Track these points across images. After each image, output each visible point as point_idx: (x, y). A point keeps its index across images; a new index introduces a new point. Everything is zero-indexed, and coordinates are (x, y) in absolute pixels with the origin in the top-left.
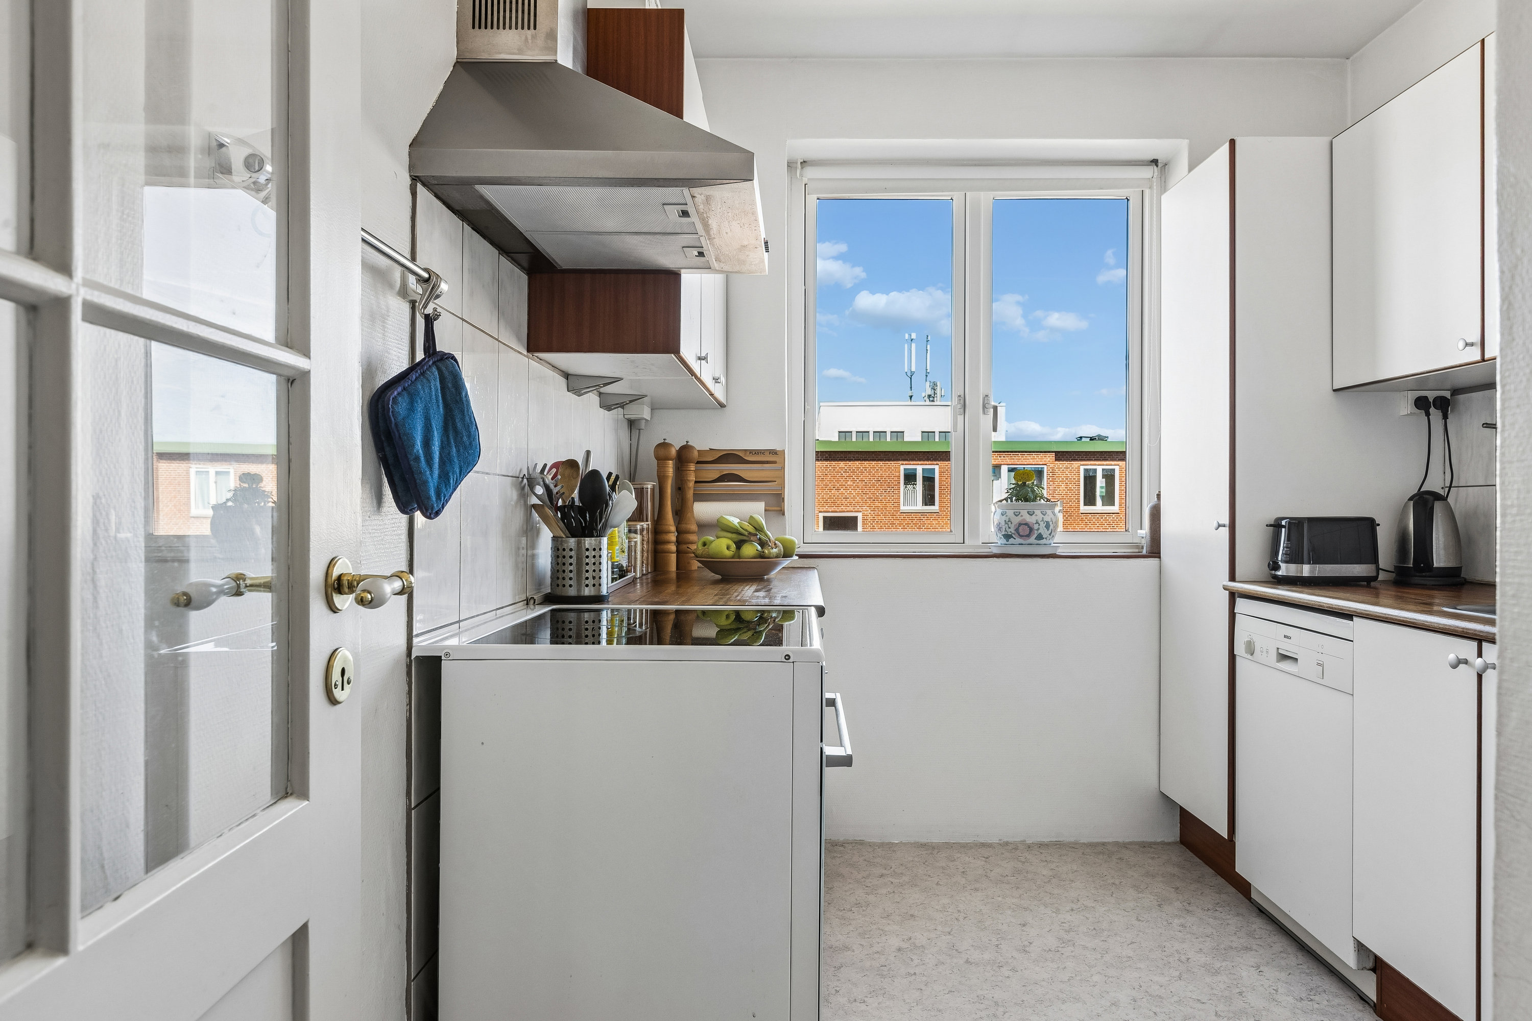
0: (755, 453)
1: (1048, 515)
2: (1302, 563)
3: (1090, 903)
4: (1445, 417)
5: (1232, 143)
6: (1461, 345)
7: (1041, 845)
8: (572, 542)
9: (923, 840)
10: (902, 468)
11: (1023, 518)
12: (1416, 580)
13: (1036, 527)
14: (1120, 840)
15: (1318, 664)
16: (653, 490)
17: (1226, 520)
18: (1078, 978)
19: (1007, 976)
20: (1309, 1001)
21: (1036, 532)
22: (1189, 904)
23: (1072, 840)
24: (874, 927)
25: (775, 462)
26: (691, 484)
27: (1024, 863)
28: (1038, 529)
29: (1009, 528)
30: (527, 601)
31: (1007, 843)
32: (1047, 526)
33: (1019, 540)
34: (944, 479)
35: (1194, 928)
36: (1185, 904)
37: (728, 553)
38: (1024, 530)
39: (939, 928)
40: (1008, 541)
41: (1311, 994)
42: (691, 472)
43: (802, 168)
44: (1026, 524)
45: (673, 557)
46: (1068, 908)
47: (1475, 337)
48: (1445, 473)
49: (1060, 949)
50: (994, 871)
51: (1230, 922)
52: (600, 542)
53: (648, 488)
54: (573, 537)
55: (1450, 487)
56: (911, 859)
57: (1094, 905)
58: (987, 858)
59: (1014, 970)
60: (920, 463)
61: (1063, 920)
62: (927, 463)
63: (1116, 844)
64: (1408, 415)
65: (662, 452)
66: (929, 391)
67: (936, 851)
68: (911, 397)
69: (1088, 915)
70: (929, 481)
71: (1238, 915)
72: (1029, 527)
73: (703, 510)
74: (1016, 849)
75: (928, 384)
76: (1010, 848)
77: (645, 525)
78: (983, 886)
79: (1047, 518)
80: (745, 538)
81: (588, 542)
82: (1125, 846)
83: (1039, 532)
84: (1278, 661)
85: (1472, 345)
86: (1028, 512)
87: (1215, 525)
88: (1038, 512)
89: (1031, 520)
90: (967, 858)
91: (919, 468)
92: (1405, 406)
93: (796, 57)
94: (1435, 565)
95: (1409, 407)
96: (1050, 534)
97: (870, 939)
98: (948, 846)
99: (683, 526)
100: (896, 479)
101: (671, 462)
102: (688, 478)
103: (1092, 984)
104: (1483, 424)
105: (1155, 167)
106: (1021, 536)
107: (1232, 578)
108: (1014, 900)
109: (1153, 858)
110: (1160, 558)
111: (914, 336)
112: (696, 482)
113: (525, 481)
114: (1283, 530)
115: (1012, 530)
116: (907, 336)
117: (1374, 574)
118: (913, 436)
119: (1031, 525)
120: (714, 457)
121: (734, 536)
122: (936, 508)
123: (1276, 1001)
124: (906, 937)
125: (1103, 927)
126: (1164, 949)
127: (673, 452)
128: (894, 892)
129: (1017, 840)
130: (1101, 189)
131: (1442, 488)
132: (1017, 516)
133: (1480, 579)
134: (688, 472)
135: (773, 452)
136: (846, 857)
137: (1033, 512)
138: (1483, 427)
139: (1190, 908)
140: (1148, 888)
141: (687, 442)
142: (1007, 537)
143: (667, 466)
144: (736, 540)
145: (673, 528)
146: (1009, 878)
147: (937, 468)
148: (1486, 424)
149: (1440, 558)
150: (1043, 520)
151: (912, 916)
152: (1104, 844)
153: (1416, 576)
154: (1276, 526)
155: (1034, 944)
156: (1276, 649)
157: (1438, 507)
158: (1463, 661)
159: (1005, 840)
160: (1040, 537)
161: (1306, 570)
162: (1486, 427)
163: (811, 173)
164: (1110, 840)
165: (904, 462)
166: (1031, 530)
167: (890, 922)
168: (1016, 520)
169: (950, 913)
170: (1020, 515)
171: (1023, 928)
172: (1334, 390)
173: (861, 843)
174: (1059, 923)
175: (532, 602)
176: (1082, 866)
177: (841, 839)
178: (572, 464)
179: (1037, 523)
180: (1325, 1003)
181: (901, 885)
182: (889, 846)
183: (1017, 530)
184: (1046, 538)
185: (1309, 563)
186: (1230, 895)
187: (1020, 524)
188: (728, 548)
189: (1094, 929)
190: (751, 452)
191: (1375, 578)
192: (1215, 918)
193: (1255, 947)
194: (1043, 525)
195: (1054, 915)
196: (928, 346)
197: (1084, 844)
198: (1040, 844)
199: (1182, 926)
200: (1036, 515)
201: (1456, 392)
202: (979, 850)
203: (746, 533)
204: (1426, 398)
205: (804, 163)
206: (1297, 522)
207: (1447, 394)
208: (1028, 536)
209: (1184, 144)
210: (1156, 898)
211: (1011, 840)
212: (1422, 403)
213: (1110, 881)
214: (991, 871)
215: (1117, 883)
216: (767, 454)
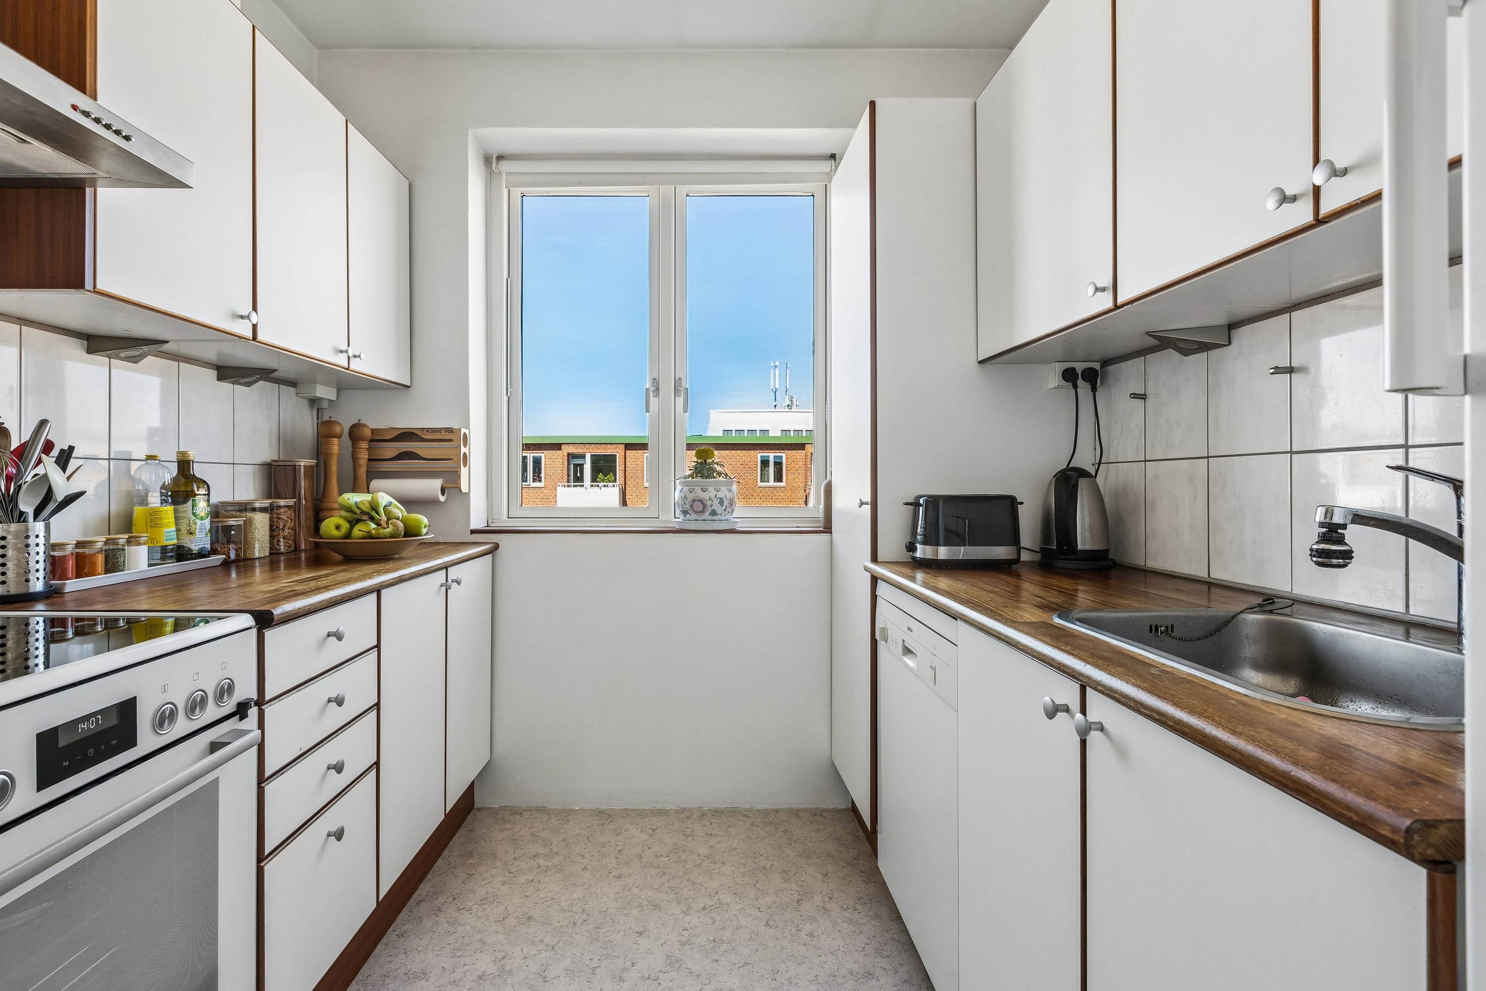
0: (432, 432)
1: (722, 492)
2: (938, 545)
3: (726, 898)
4: (1094, 389)
5: (872, 105)
6: (1091, 290)
7: (717, 813)
9: (603, 807)
10: (759, 455)
11: (696, 494)
12: (1061, 563)
13: (709, 503)
14: (794, 807)
15: (931, 667)
16: (312, 468)
17: (868, 498)
21: (709, 508)
22: (830, 899)
23: (748, 806)
24: (478, 937)
25: (451, 440)
26: (365, 462)
27: (687, 836)
28: (711, 506)
29: (685, 504)
31: (684, 810)
32: (721, 502)
33: (694, 516)
34: (789, 463)
35: (823, 937)
36: (826, 899)
37: (335, 533)
38: (698, 506)
39: (547, 939)
40: (685, 517)
42: (362, 449)
43: (498, 162)
44: (701, 501)
46: (701, 906)
47: (1107, 281)
48: (1095, 449)
49: (661, 975)
50: (652, 849)
51: (864, 928)
53: (300, 466)
55: (1100, 463)
56: (578, 831)
57: (731, 900)
58: (655, 830)
60: (772, 451)
61: (686, 926)
62: (777, 451)
63: (790, 810)
64: (1055, 388)
65: (324, 429)
66: (788, 402)
67: (610, 820)
68: (775, 406)
69: (717, 917)
70: (778, 465)
72: (702, 502)
74: (689, 817)
75: (787, 397)
76: (684, 814)
78: (630, 870)
79: (720, 495)
80: (359, 517)
82: (796, 813)
83: (713, 508)
84: (904, 654)
85: (1103, 290)
86: (702, 489)
87: (858, 503)
88: (711, 489)
89: (705, 496)
90: (635, 829)
91: (771, 455)
92: (1052, 378)
94: (1080, 547)
95: (1057, 379)
96: (725, 510)
97: (459, 959)
98: (626, 813)
100: (755, 463)
101: (336, 439)
102: (358, 456)
104: (1131, 394)
105: (833, 161)
106: (696, 512)
107: (874, 559)
108: (651, 893)
109: (817, 831)
110: (831, 533)
111: (777, 363)
112: (369, 460)
114: (921, 508)
115: (688, 506)
116: (772, 364)
117: (1015, 557)
118: (775, 434)
119: (704, 502)
120: (392, 436)
121: (348, 515)
122: (783, 484)
124: (501, 955)
125: (725, 938)
126: (777, 976)
127: (339, 429)
128: (532, 881)
129: (695, 806)
131: (1093, 465)
132: (691, 492)
133: (1130, 561)
134: (358, 449)
135: (450, 430)
136: (515, 829)
137: (709, 488)
138: (1131, 398)
139: (829, 906)
140: (797, 875)
141: (359, 420)
142: (685, 513)
143: (330, 443)
144: (350, 519)
146: (662, 859)
147: (784, 455)
148: (1134, 394)
149: (1085, 539)
150: (716, 497)
151: (530, 918)
152: (777, 811)
153: (1061, 559)
154: (916, 504)
155: (636, 967)
156: (902, 641)
157: (1083, 484)
158: (1062, 709)
159: (683, 806)
160: (714, 513)
161: (943, 552)
162: (1133, 398)
163: (507, 167)
164: (785, 806)
165: (761, 451)
166: (705, 506)
167: (500, 929)
168: (691, 497)
169: (572, 914)
170: (694, 492)
171: (637, 939)
172: (980, 362)
173: (541, 810)
174: (681, 930)
176: (744, 841)
177: (524, 806)
179: (710, 499)
181: (546, 871)
182: (566, 814)
183: (691, 506)
184: (721, 514)
185: (946, 544)
186: (878, 885)
187: (694, 501)
188: (338, 527)
189: (714, 940)
190: (428, 430)
191: (1017, 561)
192: (850, 922)
193: (878, 972)
194: (716, 502)
195: (681, 916)
196: (788, 371)
197: (759, 811)
198: (716, 812)
199: (811, 935)
200: (710, 492)
201: (1106, 363)
202: (652, 819)
203: (358, 512)
204: (1074, 369)
205: (500, 157)
206: (933, 500)
207: (1097, 366)
208: (703, 512)
210: (799, 889)
211: (687, 806)
212: (1069, 375)
213: (761, 865)
214: (649, 848)
215: (768, 866)
216: (443, 432)
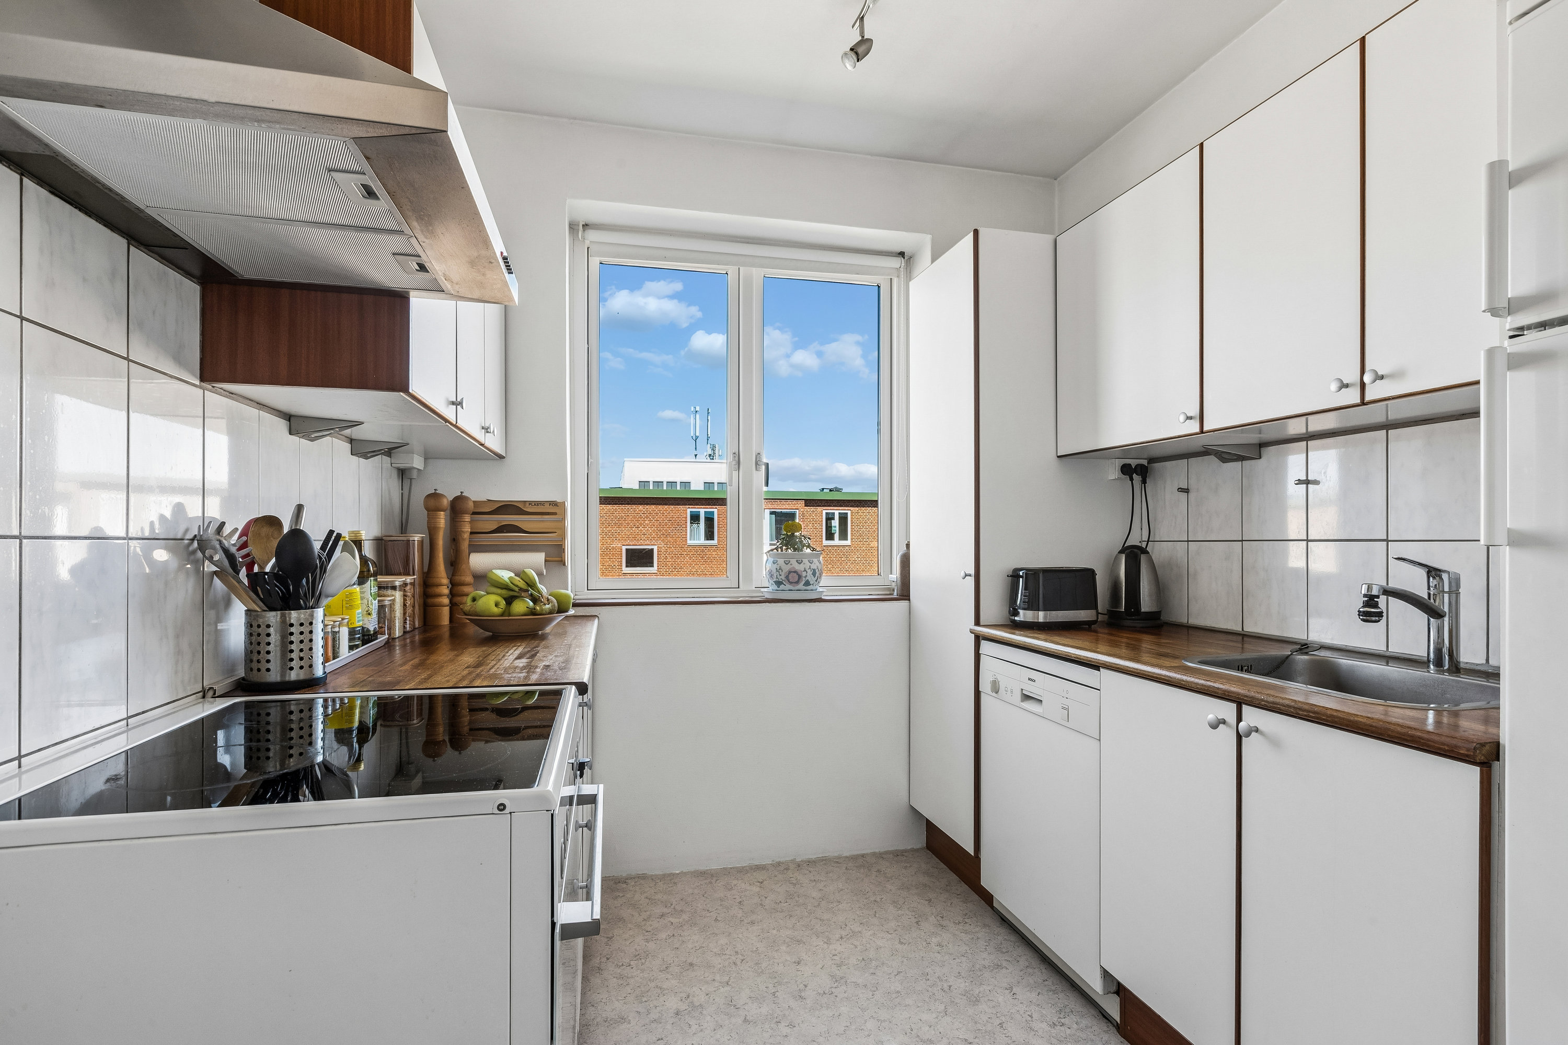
0: (535, 505)
1: (815, 563)
2: (1039, 611)
3: (856, 927)
4: (1144, 482)
5: (976, 232)
6: (1182, 418)
7: (811, 863)
8: (273, 617)
9: (702, 868)
10: (689, 510)
11: (792, 566)
12: (1128, 623)
13: (804, 574)
14: (877, 851)
15: (1063, 708)
16: (421, 543)
17: (972, 572)
18: (853, 1027)
19: (785, 1034)
20: (1061, 1026)
21: (804, 579)
22: (942, 918)
23: (836, 855)
24: (652, 985)
25: (555, 514)
26: (466, 536)
27: (795, 885)
28: (806, 576)
29: (780, 575)
30: (204, 694)
31: (779, 864)
32: (814, 574)
33: (788, 587)
34: (721, 519)
35: (950, 946)
36: (939, 918)
37: (496, 610)
38: (794, 578)
39: (718, 977)
40: (779, 587)
41: (1061, 1016)
42: (466, 523)
43: (584, 230)
44: (795, 572)
45: (446, 611)
46: (838, 936)
47: (1195, 412)
48: (1142, 529)
49: (833, 990)
50: (768, 898)
51: (980, 935)
52: (312, 616)
53: (414, 541)
54: (272, 609)
55: (1148, 541)
56: (690, 891)
57: (861, 929)
58: (762, 883)
59: (791, 1025)
60: (702, 507)
61: (834, 952)
62: (708, 507)
63: (874, 854)
64: (1115, 479)
65: (432, 503)
66: (710, 452)
67: (715, 879)
68: (696, 455)
69: (856, 943)
70: (709, 521)
71: (985, 926)
72: (798, 574)
73: (478, 561)
74: (787, 869)
75: (709, 445)
76: (781, 867)
77: (409, 579)
78: (759, 917)
79: (814, 567)
80: (515, 594)
81: (294, 616)
82: (880, 856)
83: (807, 578)
84: (1022, 701)
85: (1191, 418)
86: (797, 561)
87: (963, 574)
88: (806, 561)
89: (799, 568)
90: (743, 884)
91: (702, 511)
92: (1113, 472)
93: (575, 119)
94: (1143, 610)
95: (1117, 472)
96: (816, 581)
97: (647, 1003)
98: (726, 872)
99: (457, 578)
100: (684, 519)
101: (442, 513)
102: (463, 530)
103: (867, 1033)
104: (1179, 489)
105: (902, 259)
106: (791, 583)
107: (977, 623)
108: (789, 932)
109: (906, 868)
110: (909, 600)
111: (698, 409)
112: (471, 533)
113: (196, 544)
114: (1021, 579)
115: (783, 577)
116: (692, 409)
117: (1094, 618)
118: (697, 486)
119: (799, 573)
120: (491, 508)
121: (504, 592)
122: (715, 542)
123: (1033, 1030)
124: (684, 995)
125: (871, 956)
126: (928, 977)
127: (445, 503)
128: (673, 935)
129: (788, 859)
130: (858, 274)
131: (1140, 542)
132: (787, 564)
133: (1174, 620)
134: (463, 523)
135: (554, 504)
136: (628, 896)
137: (802, 560)
139: (944, 923)
140: (906, 903)
141: (462, 493)
142: (778, 583)
143: (438, 516)
144: (505, 596)
145: (445, 581)
146: (783, 904)
147: (715, 511)
148: (1181, 488)
149: (1147, 604)
150: (810, 568)
151: (691, 964)
152: (863, 856)
153: (1128, 619)
154: (1014, 576)
155: (809, 987)
156: (1020, 690)
157: (1143, 558)
158: (1222, 721)
159: (778, 860)
160: (807, 583)
161: (1041, 616)
162: (1180, 491)
163: (593, 236)
164: (869, 851)
165: (690, 506)
166: (800, 577)
167: (669, 976)
168: (786, 568)
169: (728, 957)
170: (790, 564)
171: (797, 967)
172: (1058, 457)
173: (644, 877)
174: (831, 956)
175: (211, 693)
176: (847, 883)
177: (624, 875)
178: (272, 522)
179: (805, 570)
180: (1075, 1026)
181: (681, 926)
182: (669, 878)
183: (787, 577)
184: (813, 585)
185: (1044, 610)
186: (975, 903)
187: (790, 572)
188: (497, 605)
189: (863, 959)
190: (530, 503)
191: (1094, 622)
192: (966, 932)
193: (1004, 964)
194: (810, 573)
195: (825, 945)
196: (709, 417)
197: (846, 857)
198: (809, 862)
199: (939, 945)
200: (804, 564)
201: (1152, 460)
202: (755, 874)
203: (517, 589)
204: (1130, 465)
205: (586, 226)
206: (1033, 573)
207: (1145, 462)
208: (797, 582)
209: (928, 238)
210: (913, 914)
211: (782, 860)
212: (1126, 470)
213: (872, 899)
214: (766, 898)
215: (878, 900)
216: (547, 505)
